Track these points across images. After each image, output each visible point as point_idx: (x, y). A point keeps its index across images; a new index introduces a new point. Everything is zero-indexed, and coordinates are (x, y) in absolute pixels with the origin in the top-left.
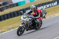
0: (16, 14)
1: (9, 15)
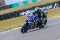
0: (10, 16)
1: (3, 16)
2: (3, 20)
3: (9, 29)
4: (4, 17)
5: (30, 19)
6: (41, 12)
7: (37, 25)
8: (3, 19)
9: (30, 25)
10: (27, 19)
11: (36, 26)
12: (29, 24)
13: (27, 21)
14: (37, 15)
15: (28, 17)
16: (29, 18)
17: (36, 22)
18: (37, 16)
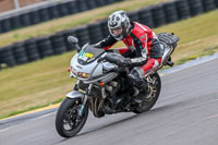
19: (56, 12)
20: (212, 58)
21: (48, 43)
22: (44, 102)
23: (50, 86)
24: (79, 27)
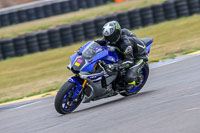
2: (161, 21)
3: (181, 52)
4: (165, 10)
5: (87, 63)
6: (126, 37)
7: (112, 83)
8: (162, 18)
9: (86, 86)
10: (77, 64)
11: (109, 88)
12: (83, 80)
13: (75, 71)
14: (112, 48)
15: (80, 54)
16: (84, 58)
17: (108, 73)
18: (111, 53)
19: (16, 18)
20: (174, 61)
21: (11, 44)
22: (19, 94)
23: (22, 81)
24: (40, 31)
